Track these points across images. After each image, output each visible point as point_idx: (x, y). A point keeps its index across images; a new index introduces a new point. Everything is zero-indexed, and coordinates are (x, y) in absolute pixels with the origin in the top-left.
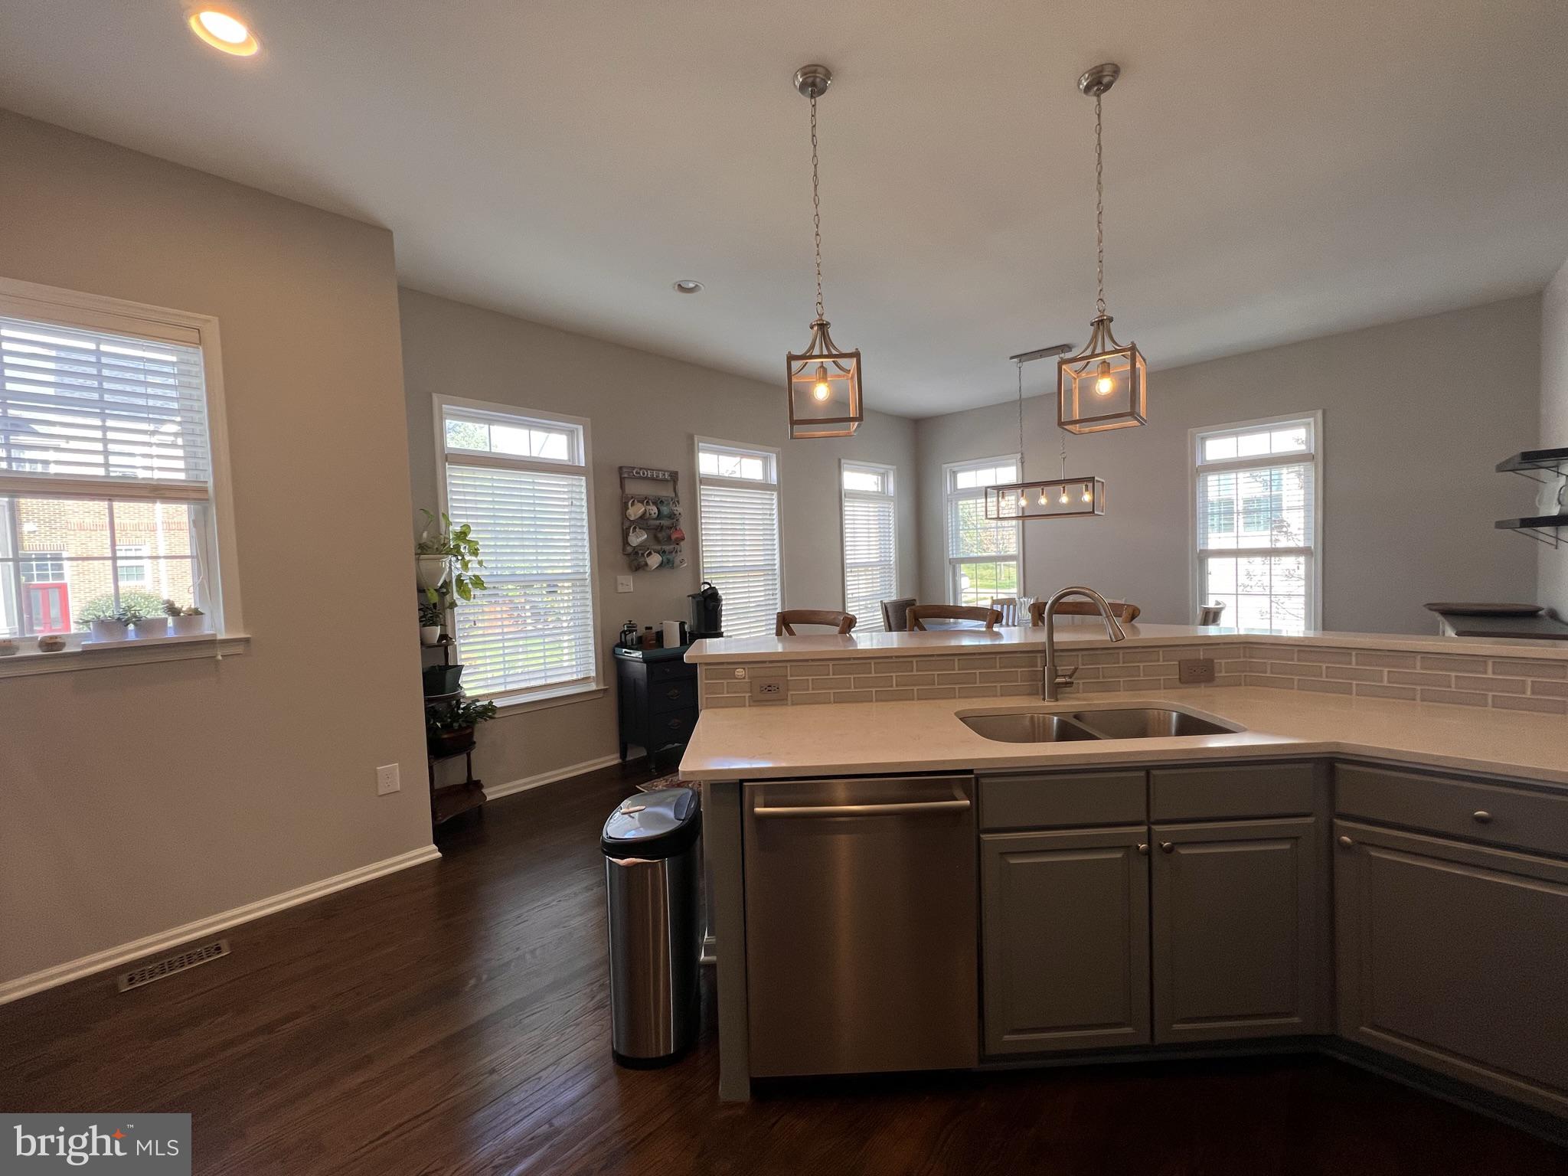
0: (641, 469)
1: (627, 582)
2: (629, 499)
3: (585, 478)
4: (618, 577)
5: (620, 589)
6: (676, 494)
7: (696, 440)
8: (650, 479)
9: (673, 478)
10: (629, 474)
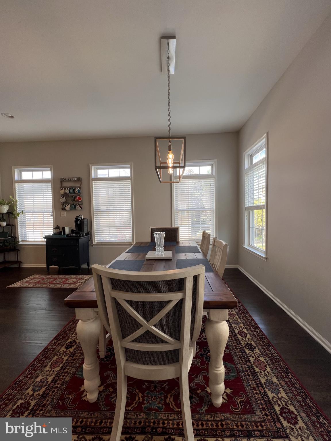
0: (66, 178)
2: (62, 188)
3: (51, 183)
4: (61, 212)
5: (62, 216)
6: (81, 185)
7: (90, 165)
8: (70, 181)
9: (79, 180)
10: (62, 181)
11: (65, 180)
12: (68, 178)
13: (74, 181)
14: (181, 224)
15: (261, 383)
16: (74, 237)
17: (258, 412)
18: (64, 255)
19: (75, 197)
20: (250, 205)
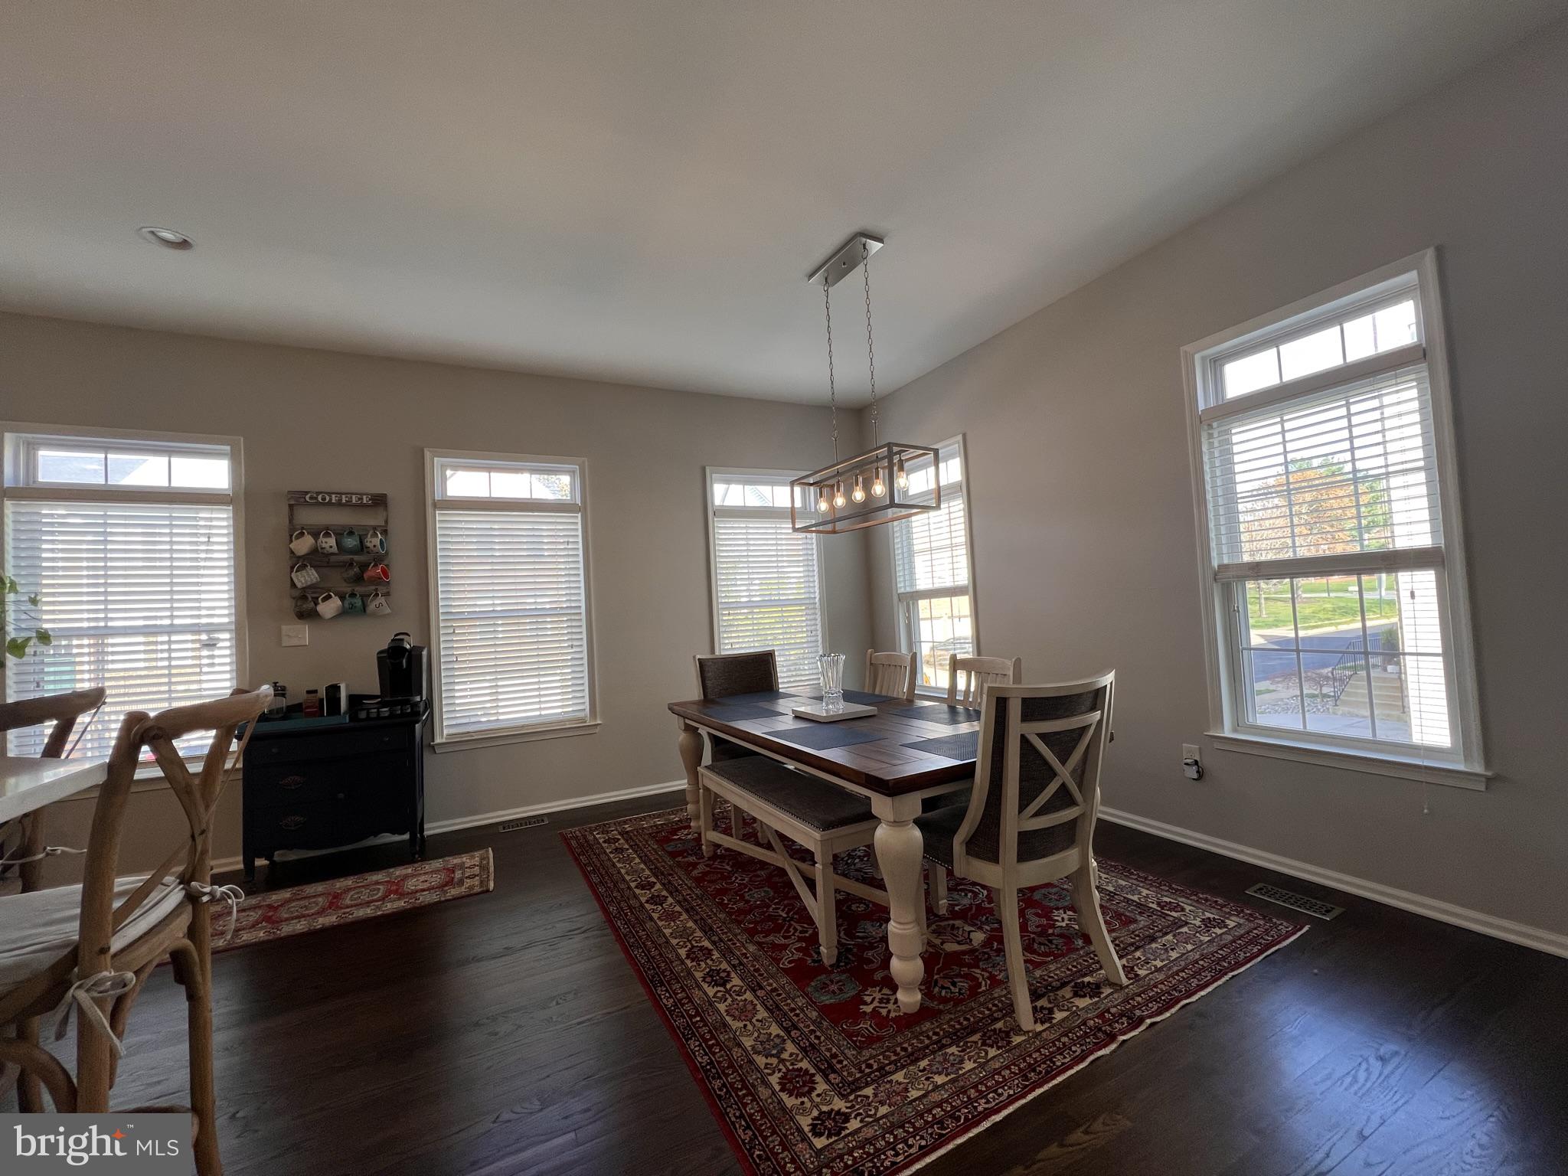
0: (318, 493)
1: (301, 634)
2: (295, 531)
3: (231, 508)
4: (284, 627)
5: (286, 642)
6: (386, 522)
7: (427, 454)
8: (339, 504)
9: (379, 501)
10: (298, 500)
11: (316, 498)
12: (330, 494)
13: (355, 506)
14: (737, 646)
15: (1111, 892)
16: (385, 718)
17: (1139, 918)
18: (341, 796)
19: (364, 567)
20: (908, 589)
